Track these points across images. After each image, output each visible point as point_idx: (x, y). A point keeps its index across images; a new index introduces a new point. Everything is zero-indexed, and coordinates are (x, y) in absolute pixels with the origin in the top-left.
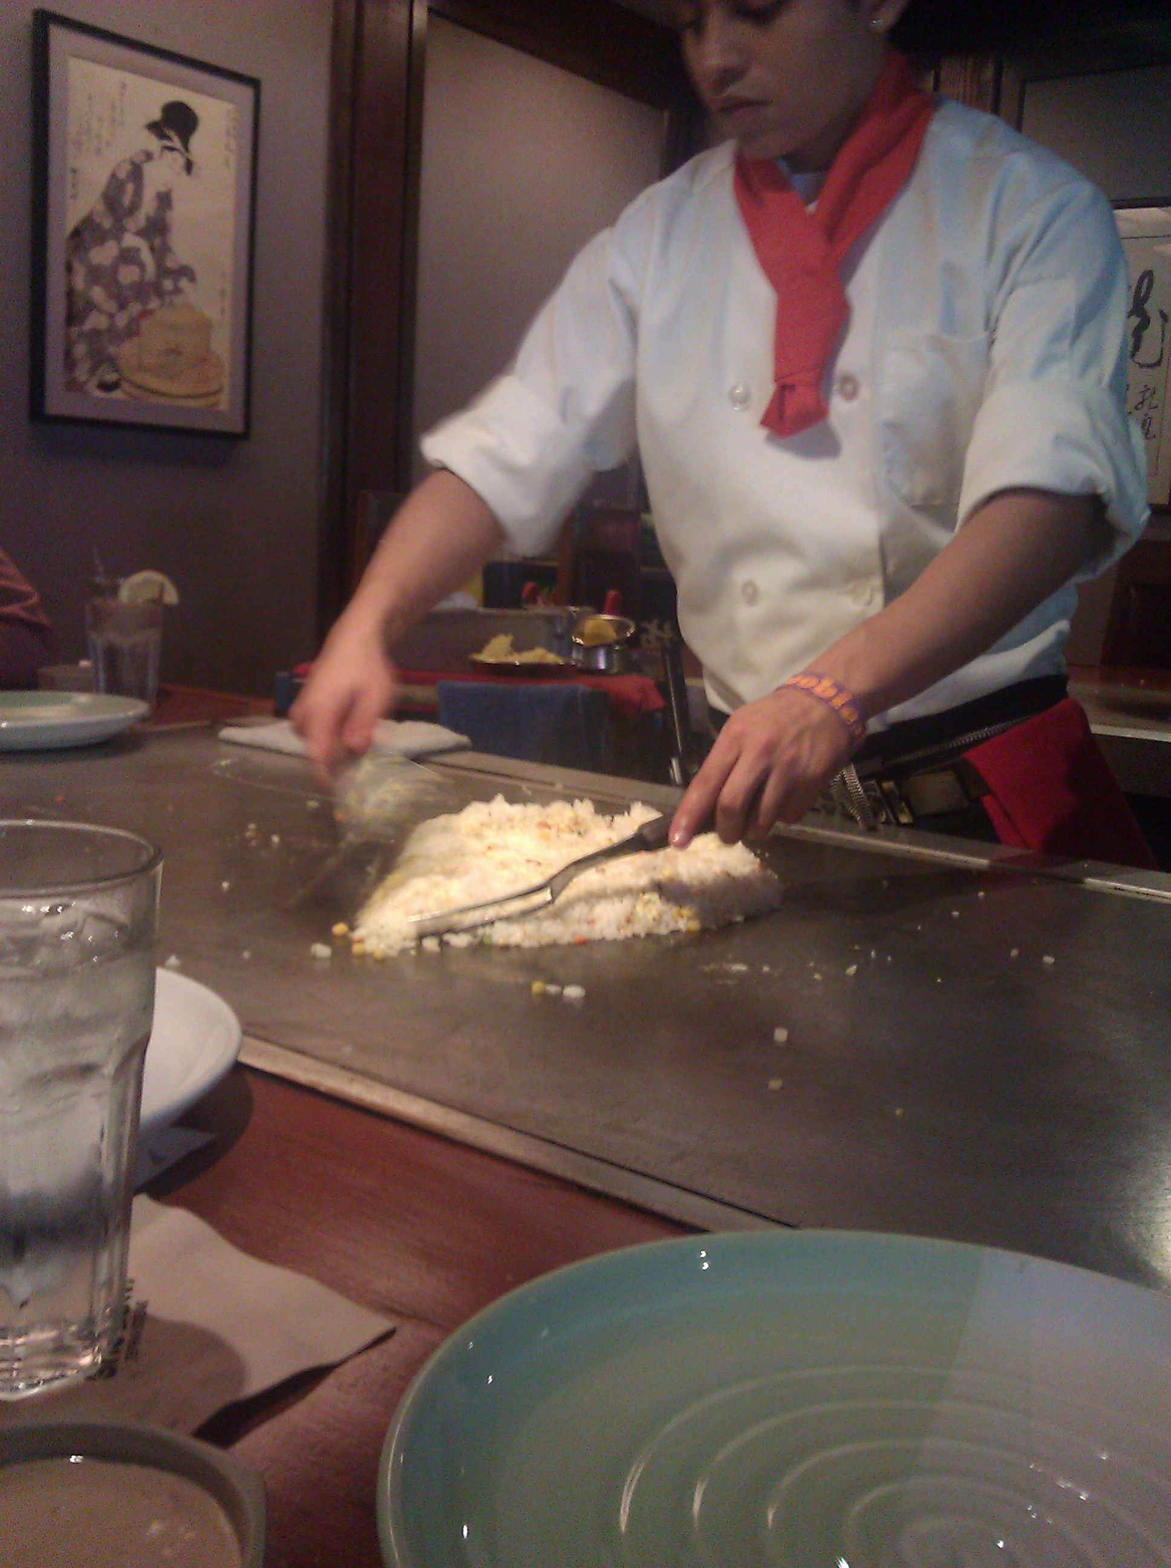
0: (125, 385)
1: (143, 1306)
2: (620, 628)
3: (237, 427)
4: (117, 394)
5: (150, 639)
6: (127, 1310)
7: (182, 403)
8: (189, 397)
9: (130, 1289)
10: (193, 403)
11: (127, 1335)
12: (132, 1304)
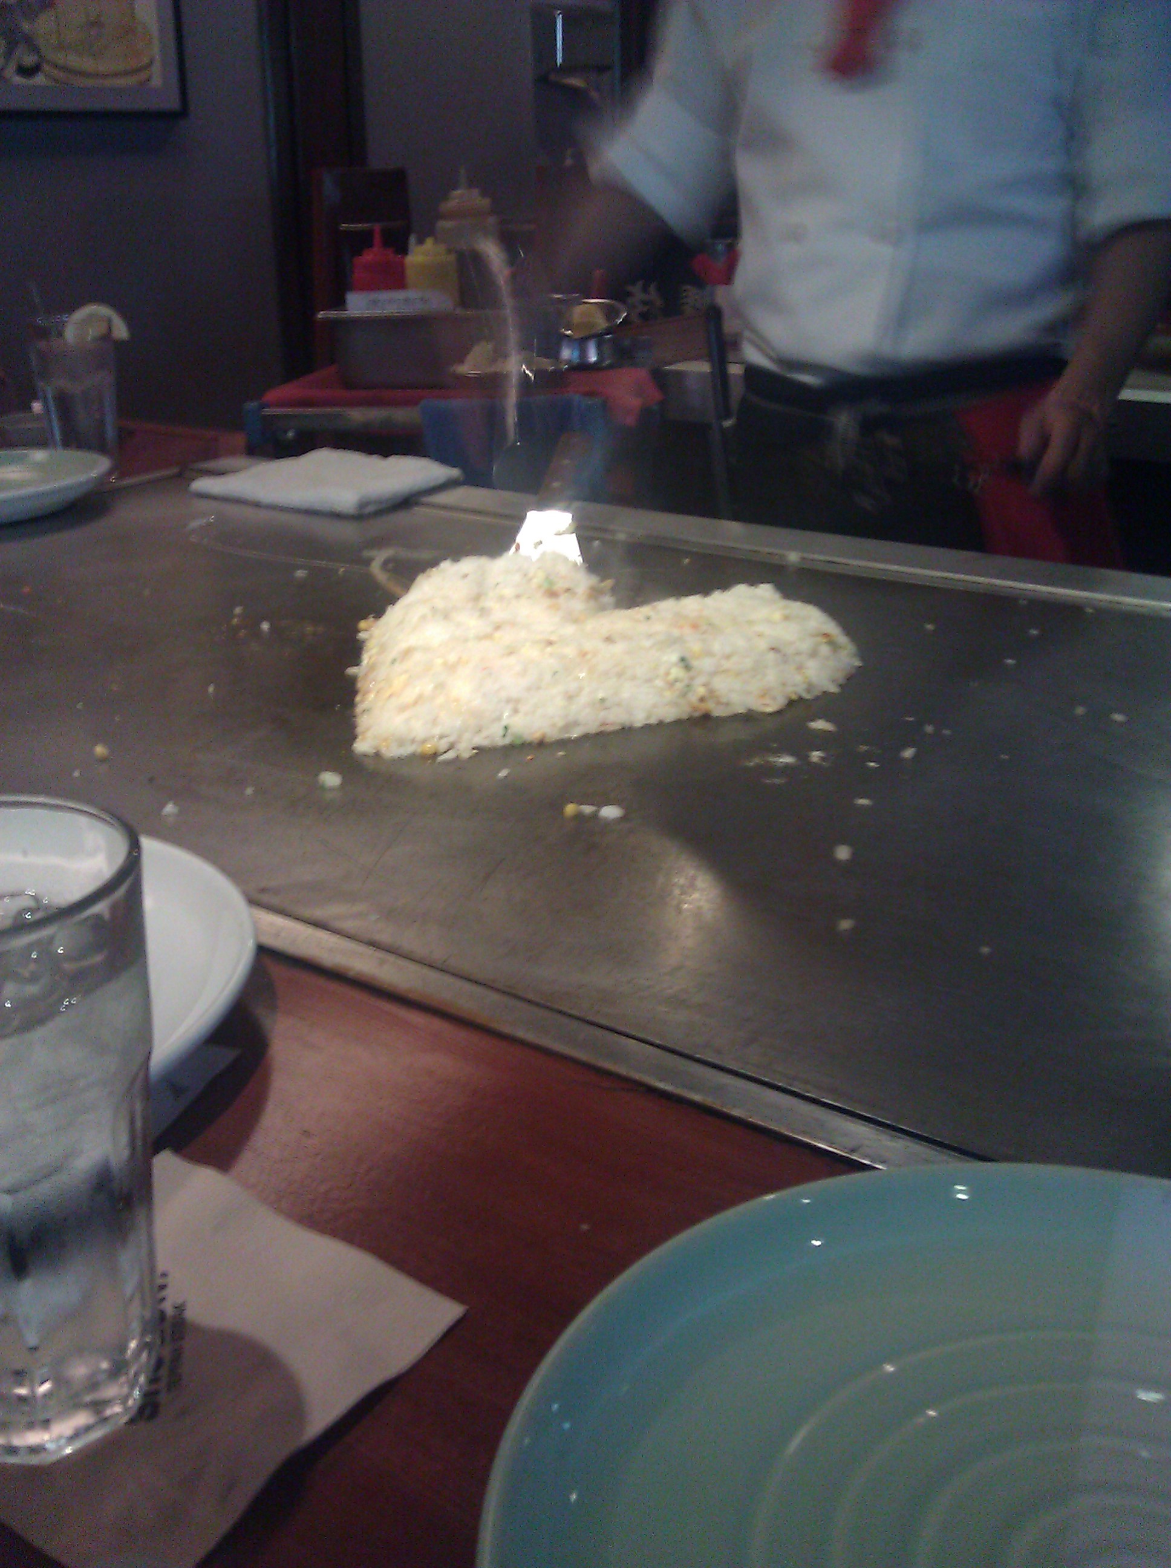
0: (46, 67)
1: (180, 1309)
2: (610, 313)
3: (172, 103)
4: (39, 79)
5: (103, 381)
6: (162, 1316)
7: (109, 83)
8: (116, 75)
9: (163, 1287)
10: (121, 82)
11: (167, 1352)
12: (168, 1307)
